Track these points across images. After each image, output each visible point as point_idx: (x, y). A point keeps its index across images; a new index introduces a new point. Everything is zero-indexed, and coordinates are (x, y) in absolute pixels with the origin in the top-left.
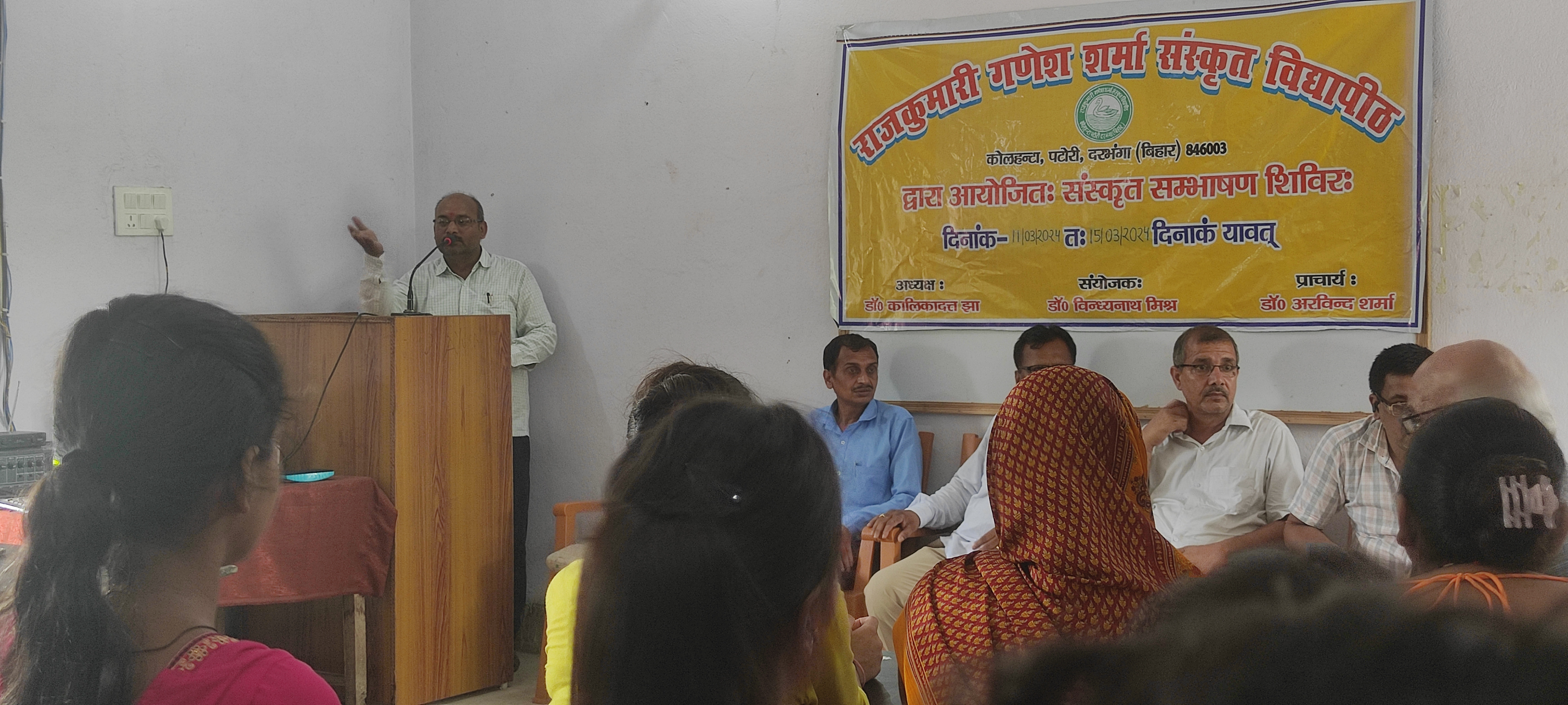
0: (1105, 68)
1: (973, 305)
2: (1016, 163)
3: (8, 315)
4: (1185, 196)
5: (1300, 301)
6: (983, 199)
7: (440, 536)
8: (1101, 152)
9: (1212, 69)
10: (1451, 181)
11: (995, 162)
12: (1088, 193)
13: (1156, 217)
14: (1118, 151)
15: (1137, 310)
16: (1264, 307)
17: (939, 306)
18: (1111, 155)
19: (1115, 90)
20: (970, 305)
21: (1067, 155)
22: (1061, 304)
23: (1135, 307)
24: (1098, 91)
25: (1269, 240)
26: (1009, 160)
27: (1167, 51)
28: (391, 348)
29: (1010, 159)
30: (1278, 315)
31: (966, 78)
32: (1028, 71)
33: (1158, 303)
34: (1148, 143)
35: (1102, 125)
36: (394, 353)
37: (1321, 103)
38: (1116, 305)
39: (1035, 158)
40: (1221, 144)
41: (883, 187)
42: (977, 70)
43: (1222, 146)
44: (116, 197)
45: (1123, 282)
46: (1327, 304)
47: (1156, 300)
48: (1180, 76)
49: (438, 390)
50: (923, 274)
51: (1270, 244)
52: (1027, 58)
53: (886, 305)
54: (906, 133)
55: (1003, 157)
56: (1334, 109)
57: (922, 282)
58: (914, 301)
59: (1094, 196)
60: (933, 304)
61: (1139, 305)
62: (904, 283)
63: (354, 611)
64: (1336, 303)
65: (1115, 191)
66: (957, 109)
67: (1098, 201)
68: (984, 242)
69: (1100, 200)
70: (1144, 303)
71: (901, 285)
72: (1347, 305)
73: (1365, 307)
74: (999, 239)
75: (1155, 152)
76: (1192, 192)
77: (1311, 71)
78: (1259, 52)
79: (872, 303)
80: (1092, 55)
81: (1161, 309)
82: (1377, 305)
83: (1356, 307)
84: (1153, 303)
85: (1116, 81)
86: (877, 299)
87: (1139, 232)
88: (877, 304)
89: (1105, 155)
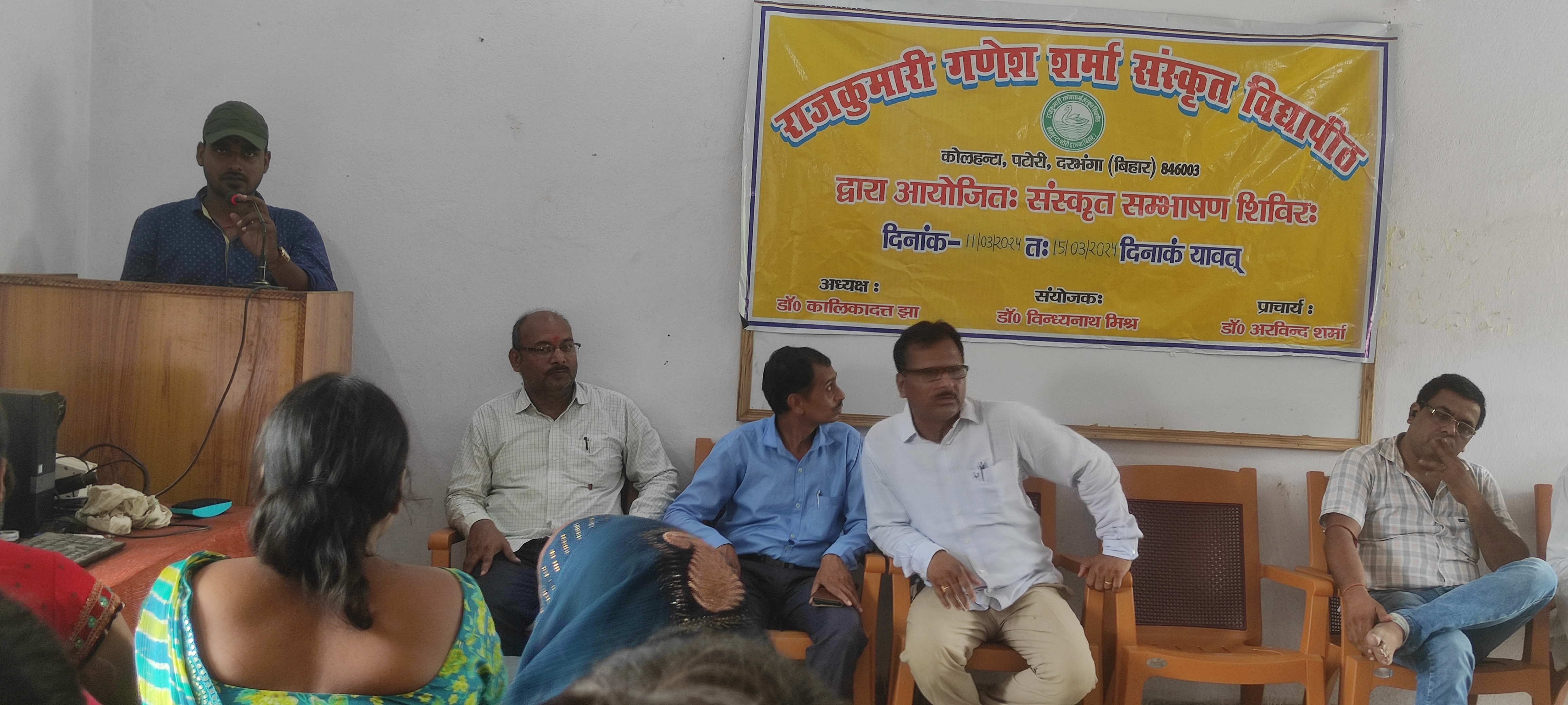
0: (1074, 74)
1: (911, 311)
2: (975, 163)
4: (1156, 215)
5: (1258, 327)
6: (935, 198)
8: (1070, 161)
9: (1191, 90)
10: (1397, 223)
11: (950, 159)
12: (1055, 203)
13: (1125, 233)
14: (1089, 162)
15: (1095, 326)
16: (1223, 331)
17: (871, 310)
18: (1081, 166)
19: (1085, 99)
20: (908, 310)
21: (1032, 160)
22: (1013, 316)
23: (1093, 323)
24: (1067, 97)
25: (1235, 265)
26: (967, 159)
27: (1143, 65)
28: (298, 336)
29: (969, 158)
30: (1235, 339)
31: (919, 66)
32: (991, 66)
33: (1118, 321)
34: (1122, 158)
35: (1071, 134)
36: (302, 340)
37: (1292, 136)
38: (1072, 320)
39: (997, 160)
40: (1195, 166)
42: (931, 59)
43: (1196, 168)
45: (1083, 297)
46: (1283, 332)
47: (1117, 317)
48: (1157, 94)
50: (855, 272)
51: (1236, 269)
52: (989, 53)
53: (804, 305)
54: (844, 116)
55: (961, 155)
56: (1304, 144)
57: (853, 282)
58: (840, 302)
61: (1098, 321)
62: (830, 282)
64: (1291, 330)
65: (1084, 201)
66: (907, 98)
67: (1065, 212)
68: (932, 243)
69: (1067, 211)
70: (1103, 320)
71: (826, 284)
72: (1302, 333)
73: (1319, 335)
74: (951, 243)
75: (1128, 167)
76: (1163, 211)
77: (1284, 104)
78: (1238, 80)
79: (786, 302)
80: (1059, 59)
81: (1120, 327)
82: (1331, 335)
83: (1310, 335)
84: (1112, 321)
85: (1086, 88)
86: (794, 298)
87: (1106, 247)
88: (792, 303)
89: (1075, 165)
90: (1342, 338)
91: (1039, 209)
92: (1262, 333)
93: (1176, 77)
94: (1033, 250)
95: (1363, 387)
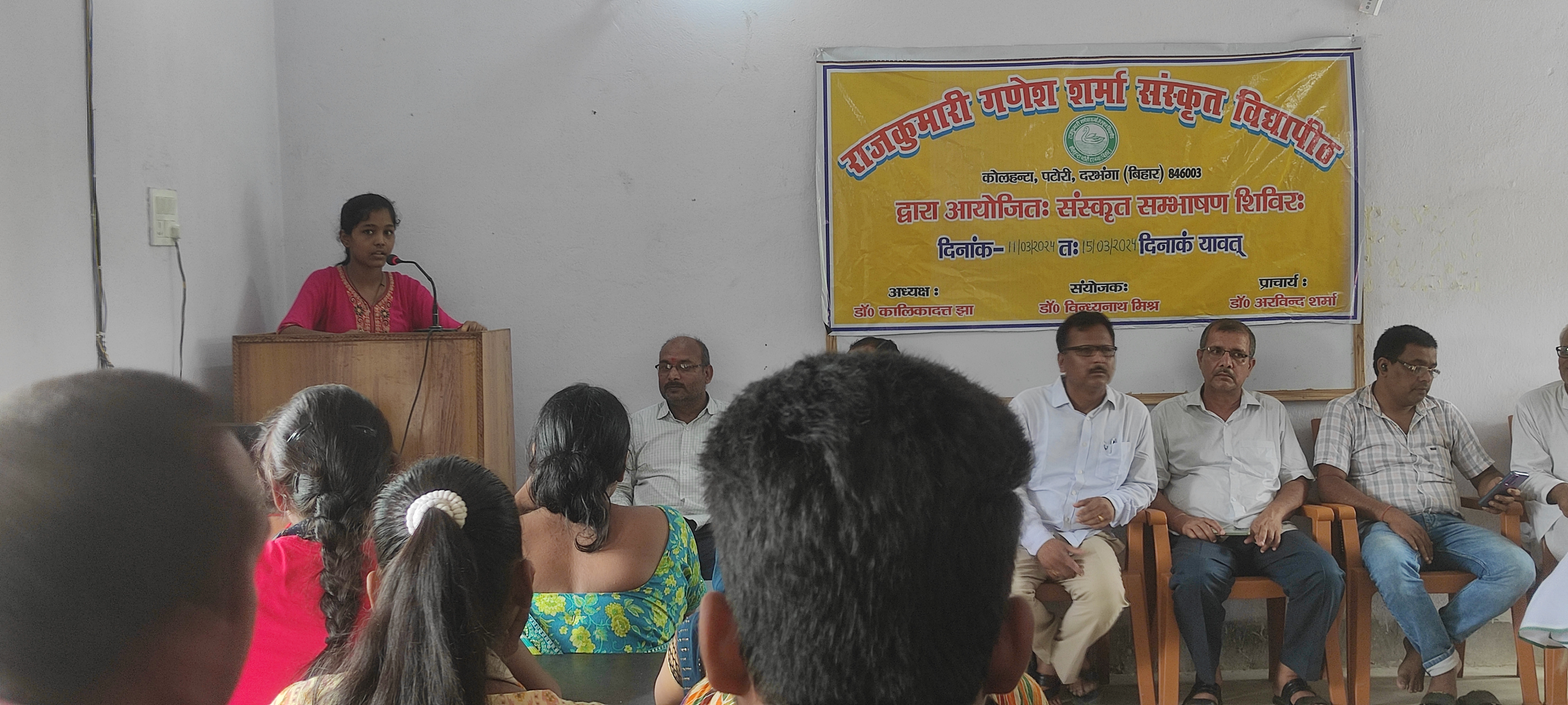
0: (1089, 100)
1: (967, 309)
2: (1011, 181)
4: (1167, 213)
5: (1261, 300)
6: (980, 214)
8: (1091, 174)
9: (1188, 106)
10: (1374, 203)
11: (990, 180)
12: (1081, 210)
13: (1142, 230)
14: (1107, 173)
15: (1123, 310)
16: (1232, 305)
17: (934, 311)
18: (1101, 177)
19: (1100, 120)
21: (1059, 175)
22: (1052, 307)
23: (1121, 308)
24: (1084, 120)
25: (1237, 250)
26: (1004, 179)
27: (1146, 88)
28: (478, 366)
29: (1006, 177)
30: (1244, 312)
31: (958, 104)
32: (1018, 100)
33: (1142, 304)
34: (1135, 167)
35: (1090, 150)
36: (481, 370)
37: (1277, 138)
39: (1030, 178)
40: (1197, 169)
42: (968, 97)
44: (151, 200)
45: (1111, 287)
46: (1283, 303)
47: (1141, 301)
48: (1160, 111)
51: (1238, 253)
52: (1015, 88)
53: (877, 311)
54: (898, 151)
55: (999, 176)
56: (1288, 143)
57: (916, 288)
58: (907, 306)
59: (1087, 211)
61: (1125, 306)
62: (897, 290)
64: (1290, 301)
65: (1105, 206)
66: (950, 131)
67: (1090, 217)
68: (981, 252)
69: (1092, 215)
70: (1129, 304)
71: (893, 292)
72: (1299, 302)
73: (1313, 304)
74: (995, 250)
75: (1141, 175)
76: (1173, 209)
77: (1269, 111)
78: (1227, 94)
80: (1076, 89)
81: (1145, 309)
82: (1324, 303)
83: (1306, 304)
84: (1138, 304)
86: (868, 306)
87: (1127, 243)
88: (867, 310)
89: (1095, 176)
90: (1334, 304)
91: (1068, 215)
92: (1265, 306)
93: (1175, 96)
94: (1065, 250)
95: (1355, 345)
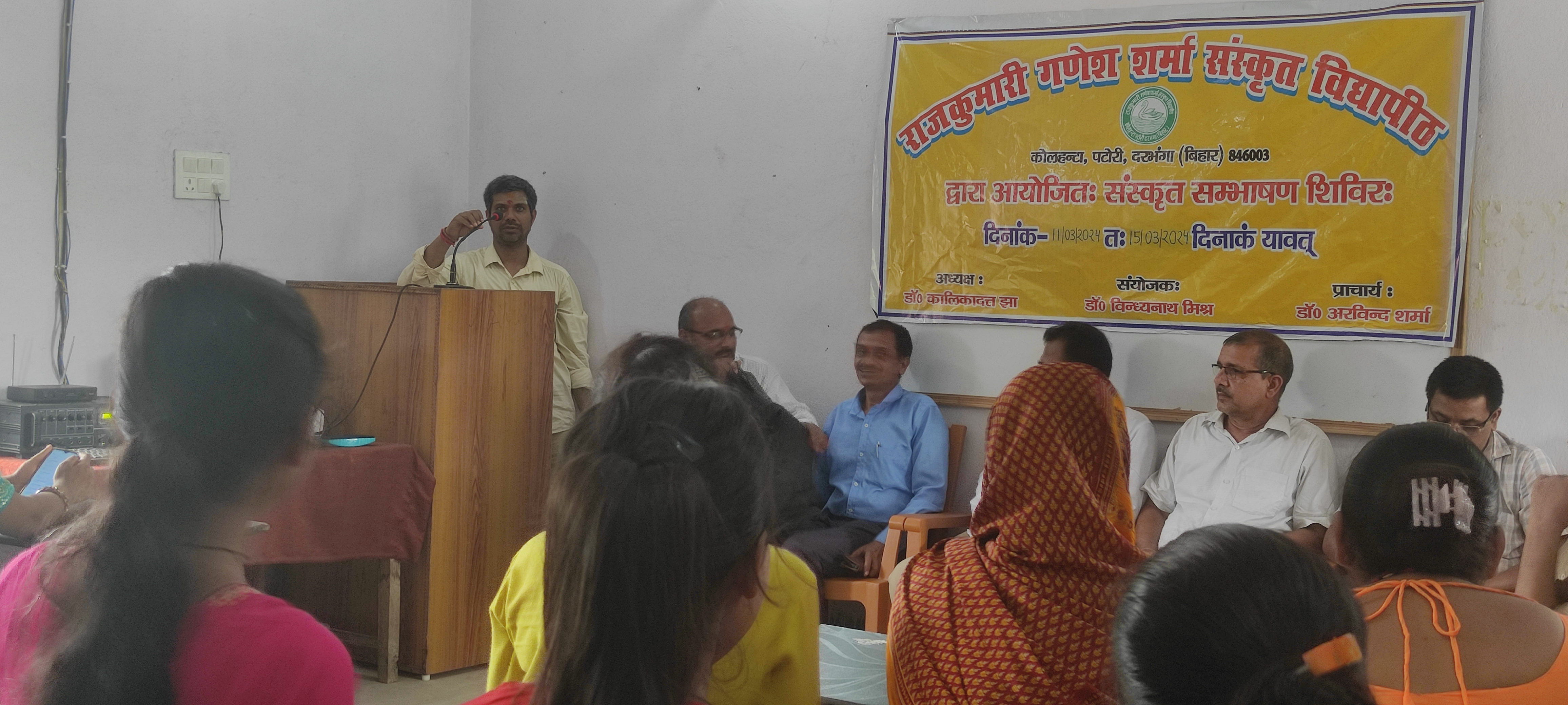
0: (1152, 70)
1: (1011, 301)
2: (1059, 161)
3: (66, 271)
4: (1226, 202)
5: (1335, 310)
6: (1025, 197)
7: (476, 506)
8: (1144, 155)
9: (1258, 75)
10: (1492, 197)
11: (1039, 160)
12: (1130, 195)
13: (1195, 221)
14: (1162, 154)
15: (1174, 312)
16: (1300, 315)
17: (978, 300)
18: (1154, 158)
19: (1161, 93)
20: (1008, 300)
21: (1110, 155)
22: (1098, 304)
23: (1171, 310)
24: (1144, 94)
25: (1307, 248)
26: (1052, 159)
27: (1215, 55)
28: (436, 320)
29: (1054, 157)
30: (1314, 324)
31: (1015, 76)
32: (1076, 71)
33: (1195, 307)
34: (1191, 147)
35: (1147, 127)
36: (438, 324)
37: (1366, 114)
38: (1152, 307)
39: (1079, 158)
40: (1264, 151)
41: (927, 180)
42: (1025, 69)
43: (1265, 152)
44: (177, 160)
45: (1161, 285)
46: (1363, 315)
47: (1193, 303)
48: (1227, 82)
49: (481, 362)
50: (963, 267)
51: (1308, 252)
52: (1075, 58)
53: (925, 297)
54: (953, 128)
55: (1047, 155)
56: (1378, 121)
57: (961, 276)
58: (953, 294)
59: (1136, 197)
60: (972, 299)
61: (1176, 308)
62: (944, 277)
63: (389, 575)
64: (1371, 314)
65: (1156, 192)
66: (1004, 106)
67: (1139, 203)
68: (1024, 239)
69: (1141, 202)
70: (1180, 306)
71: (941, 278)
72: (1383, 316)
74: (1040, 237)
75: (1198, 156)
76: (1233, 197)
77: (1357, 81)
78: (1306, 61)
79: (911, 295)
80: (1140, 58)
81: (1197, 313)
82: (1413, 318)
83: (1391, 318)
84: (1189, 307)
85: (1163, 84)
86: (917, 291)
87: (1178, 235)
88: (916, 296)
89: (1149, 158)
90: (1427, 321)
91: (1116, 201)
92: (1341, 317)
93: (1245, 64)
94: (1111, 240)
